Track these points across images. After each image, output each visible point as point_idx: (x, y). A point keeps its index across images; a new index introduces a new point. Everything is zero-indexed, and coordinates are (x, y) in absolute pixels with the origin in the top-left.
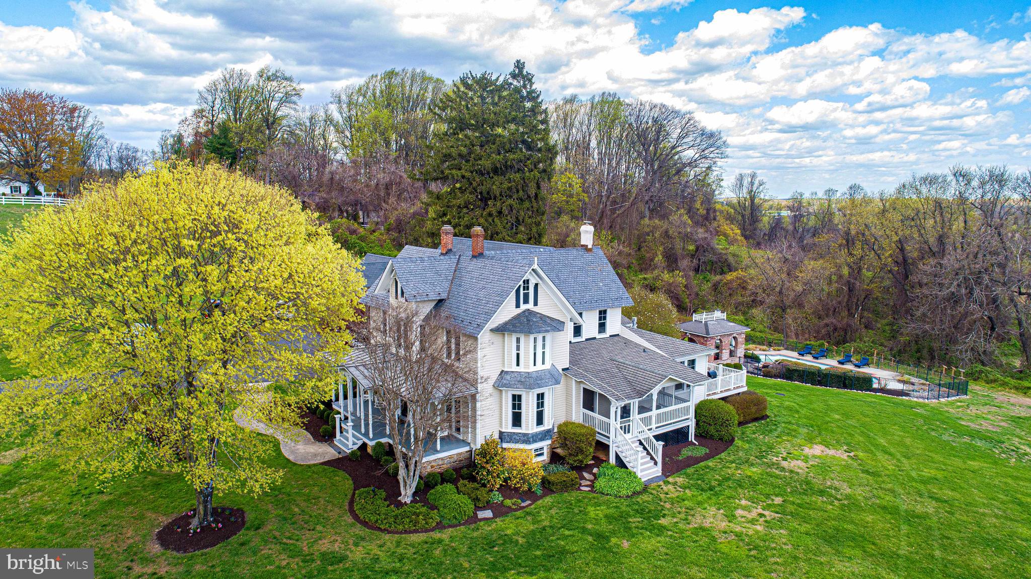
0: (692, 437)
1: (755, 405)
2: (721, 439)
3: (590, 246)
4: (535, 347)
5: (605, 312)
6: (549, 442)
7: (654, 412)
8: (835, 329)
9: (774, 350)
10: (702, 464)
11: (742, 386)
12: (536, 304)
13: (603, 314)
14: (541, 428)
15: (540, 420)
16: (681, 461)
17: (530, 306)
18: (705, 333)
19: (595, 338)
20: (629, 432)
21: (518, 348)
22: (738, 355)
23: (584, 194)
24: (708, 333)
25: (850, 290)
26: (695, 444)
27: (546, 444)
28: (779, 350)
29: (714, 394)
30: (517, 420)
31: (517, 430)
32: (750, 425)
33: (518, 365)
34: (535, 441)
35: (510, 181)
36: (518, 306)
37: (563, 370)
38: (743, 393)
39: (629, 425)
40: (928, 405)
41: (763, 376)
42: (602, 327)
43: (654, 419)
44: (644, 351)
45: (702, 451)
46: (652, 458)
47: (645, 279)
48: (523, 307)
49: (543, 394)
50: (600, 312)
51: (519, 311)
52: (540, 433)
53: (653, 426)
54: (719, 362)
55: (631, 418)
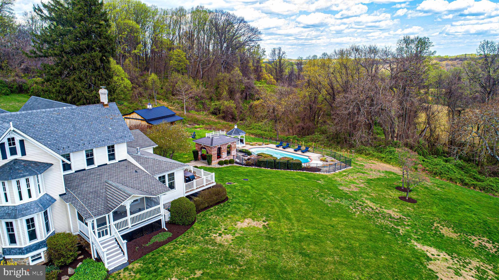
0: (164, 226)
1: (216, 195)
2: (184, 224)
3: (106, 103)
4: (19, 187)
5: (113, 147)
6: (45, 249)
7: (129, 217)
8: (303, 128)
9: (265, 144)
10: (161, 248)
11: (213, 183)
12: (24, 154)
13: (111, 149)
14: (34, 242)
16: (147, 247)
17: (18, 156)
18: (210, 144)
19: (106, 164)
20: (107, 234)
21: (4, 189)
22: (233, 154)
23: (187, 61)
24: (212, 145)
25: (311, 109)
26: (165, 231)
27: (42, 251)
28: (267, 144)
29: (192, 190)
30: (12, 239)
31: (13, 246)
32: (212, 208)
33: (6, 201)
34: (30, 252)
35: (84, 58)
36: (5, 157)
37: (60, 195)
38: (213, 187)
39: (106, 231)
40: (326, 176)
41: (246, 165)
42: (112, 156)
43: (129, 222)
44: (136, 172)
45: (170, 235)
46: (122, 251)
47: (216, 105)
48: (10, 158)
49: (32, 219)
50: (109, 147)
51: (5, 161)
52: (34, 245)
53: (130, 225)
54: (221, 159)
55: (108, 225)
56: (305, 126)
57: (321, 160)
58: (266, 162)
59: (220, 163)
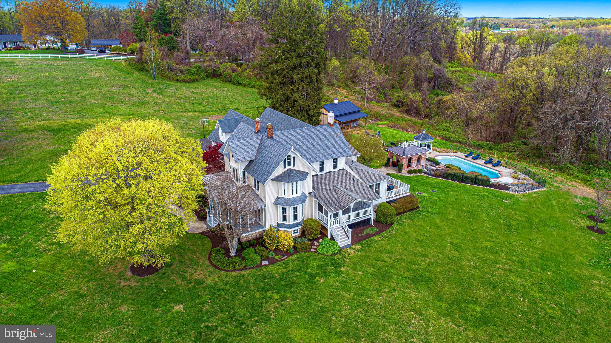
0: (372, 222)
1: (410, 204)
2: (386, 223)
3: (332, 124)
4: (292, 187)
5: (337, 159)
6: (300, 227)
7: (352, 213)
8: (499, 134)
9: (453, 152)
10: (372, 238)
11: (407, 193)
12: (294, 165)
13: (335, 160)
14: (296, 222)
15: (295, 218)
16: (362, 236)
17: (291, 167)
18: (402, 154)
19: (331, 172)
20: (338, 223)
21: (284, 187)
22: (422, 164)
23: (369, 41)
24: (404, 155)
26: (372, 226)
27: (299, 228)
28: (456, 152)
29: (391, 197)
30: (285, 218)
31: (284, 222)
32: (406, 214)
33: (284, 194)
34: (293, 227)
35: (303, 73)
36: (285, 167)
37: (309, 193)
38: (407, 196)
39: (338, 221)
40: (514, 196)
41: (434, 176)
42: (335, 167)
43: (351, 217)
44: (353, 180)
45: (376, 230)
46: (347, 236)
48: (288, 168)
49: (296, 207)
50: (334, 159)
51: (285, 170)
52: (296, 224)
53: (351, 219)
54: (410, 168)
55: (339, 217)
56: (502, 132)
57: (513, 177)
58: (454, 175)
59: (410, 172)
